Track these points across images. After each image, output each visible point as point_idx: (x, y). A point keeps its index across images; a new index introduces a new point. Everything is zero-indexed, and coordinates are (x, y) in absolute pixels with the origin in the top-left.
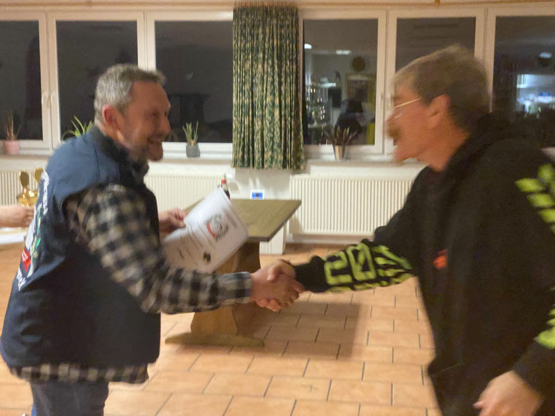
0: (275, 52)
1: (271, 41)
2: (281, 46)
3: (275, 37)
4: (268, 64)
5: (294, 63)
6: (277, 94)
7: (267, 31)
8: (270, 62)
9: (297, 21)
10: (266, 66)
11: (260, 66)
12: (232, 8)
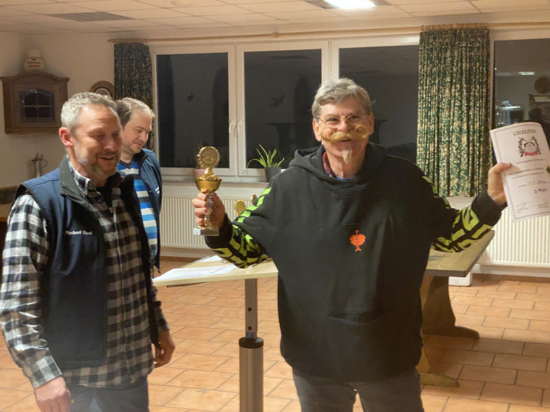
0: (464, 75)
1: (460, 64)
2: (471, 69)
3: (464, 60)
4: (455, 88)
5: (484, 86)
6: (465, 119)
7: (456, 54)
8: (458, 86)
9: (488, 42)
10: (453, 90)
11: (447, 91)
12: (419, 32)
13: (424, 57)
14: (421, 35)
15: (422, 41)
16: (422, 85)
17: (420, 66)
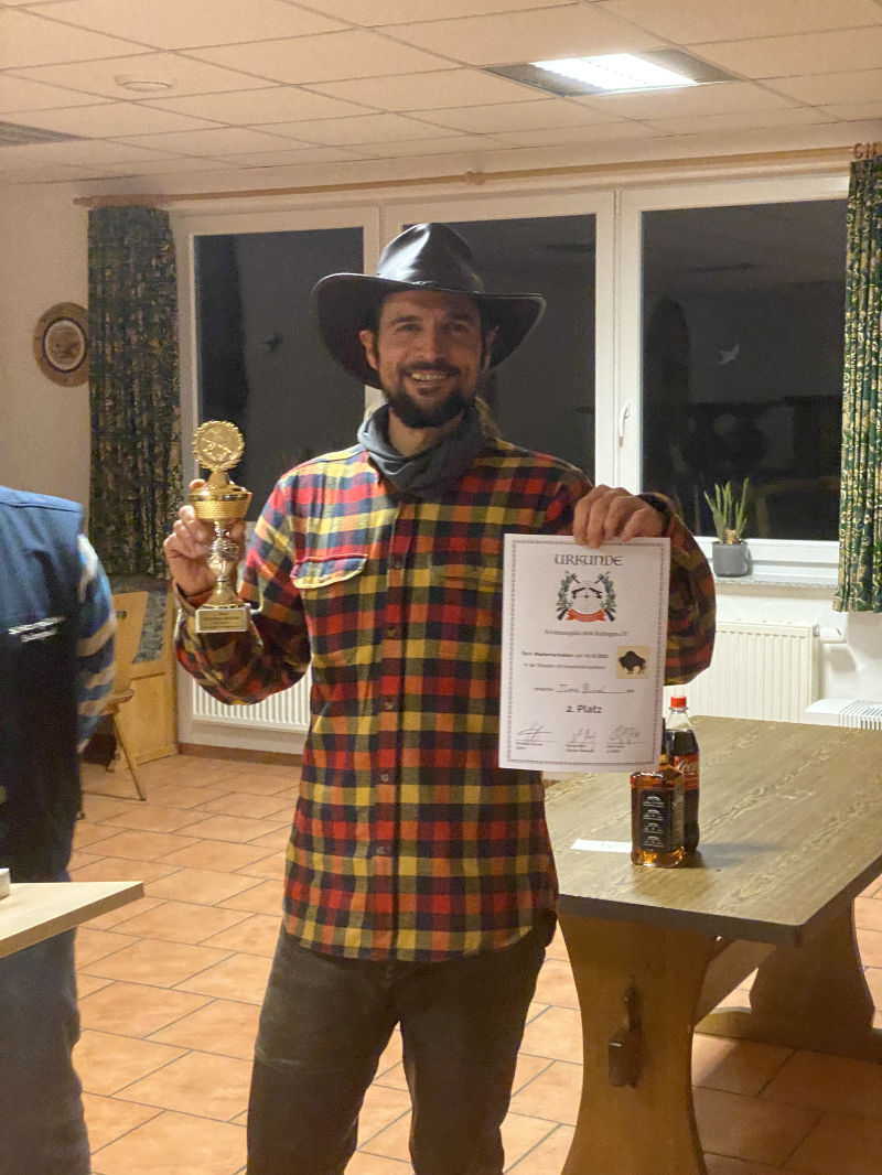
12: (846, 163)
13: (860, 231)
14: (854, 168)
15: (855, 186)
16: (855, 307)
17: (850, 256)
